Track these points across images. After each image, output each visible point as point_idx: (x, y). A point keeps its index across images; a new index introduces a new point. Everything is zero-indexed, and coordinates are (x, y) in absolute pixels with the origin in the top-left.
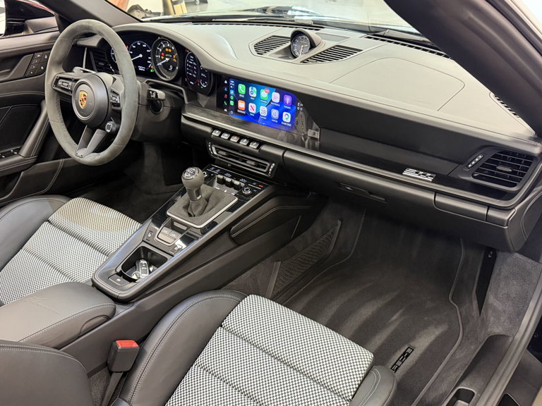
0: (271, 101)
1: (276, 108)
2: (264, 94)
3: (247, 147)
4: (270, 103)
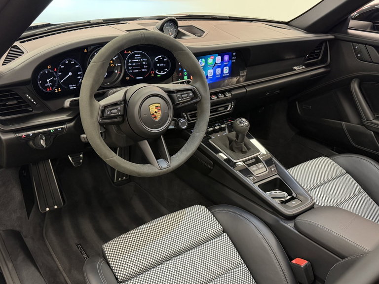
0: (216, 63)
1: (219, 67)
2: (210, 60)
3: (225, 98)
4: (215, 65)
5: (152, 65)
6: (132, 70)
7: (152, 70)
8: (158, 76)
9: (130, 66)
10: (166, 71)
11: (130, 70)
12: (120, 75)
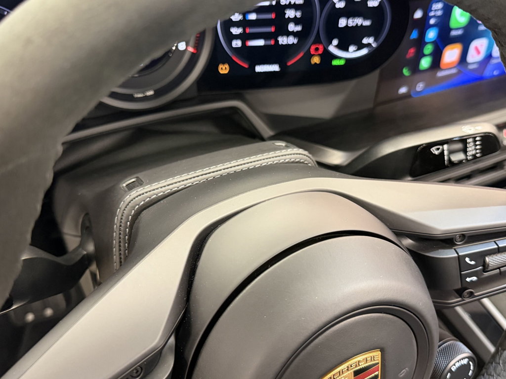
5: (319, 22)
6: (244, 37)
7: (317, 41)
8: (335, 63)
9: (237, 24)
10: (369, 45)
11: (237, 37)
12: (194, 58)
